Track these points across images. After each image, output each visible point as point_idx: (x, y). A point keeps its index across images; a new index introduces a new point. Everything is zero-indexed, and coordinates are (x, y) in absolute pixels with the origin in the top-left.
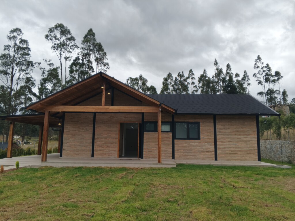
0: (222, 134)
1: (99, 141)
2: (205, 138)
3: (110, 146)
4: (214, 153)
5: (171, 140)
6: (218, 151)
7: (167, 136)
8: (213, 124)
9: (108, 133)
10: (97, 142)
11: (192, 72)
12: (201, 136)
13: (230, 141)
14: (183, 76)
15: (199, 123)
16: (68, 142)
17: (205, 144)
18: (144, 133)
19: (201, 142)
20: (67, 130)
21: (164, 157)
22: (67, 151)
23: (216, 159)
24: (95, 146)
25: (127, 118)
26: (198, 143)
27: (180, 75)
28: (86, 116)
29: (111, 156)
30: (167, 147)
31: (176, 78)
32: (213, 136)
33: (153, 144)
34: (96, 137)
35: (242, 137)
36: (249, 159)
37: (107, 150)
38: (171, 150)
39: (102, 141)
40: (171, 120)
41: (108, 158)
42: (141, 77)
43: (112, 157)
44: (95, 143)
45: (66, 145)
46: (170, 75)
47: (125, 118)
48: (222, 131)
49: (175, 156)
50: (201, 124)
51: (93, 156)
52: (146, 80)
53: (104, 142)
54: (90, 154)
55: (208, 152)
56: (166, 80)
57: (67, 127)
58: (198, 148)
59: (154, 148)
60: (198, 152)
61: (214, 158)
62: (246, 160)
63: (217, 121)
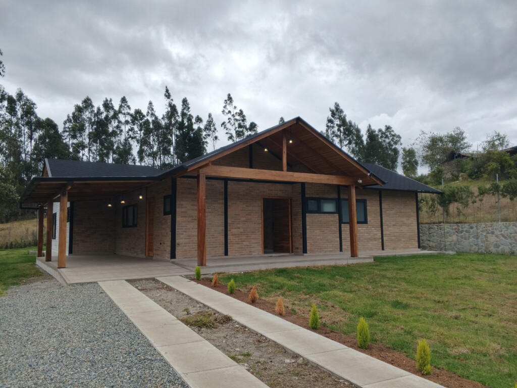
0: (387, 216)
1: (235, 228)
2: (372, 221)
3: (250, 236)
4: (381, 240)
5: (338, 225)
6: (385, 238)
7: (332, 219)
8: (379, 202)
9: (247, 215)
10: (232, 230)
11: (126, 102)
12: (369, 218)
13: (395, 225)
14: (112, 108)
15: (366, 200)
16: (185, 231)
17: (373, 229)
18: (307, 214)
19: (369, 227)
20: (183, 210)
21: (331, 249)
22: (185, 248)
23: (383, 249)
24: (229, 237)
25: (272, 190)
26: (365, 229)
28: (213, 185)
29: (254, 252)
30: (334, 235)
31: (99, 109)
32: (379, 218)
33: (318, 231)
34: (229, 221)
35: (404, 219)
36: (412, 246)
37: (247, 243)
38: (338, 239)
39: (239, 228)
40: (336, 196)
41: (250, 256)
43: (254, 254)
44: (229, 232)
45: (182, 236)
46: (88, 103)
47: (269, 190)
48: (388, 212)
49: (343, 247)
50: (368, 202)
51: (226, 254)
53: (241, 230)
54: (222, 250)
55: (375, 239)
56: (79, 110)
57: (182, 203)
58: (366, 234)
59: (319, 237)
60: (366, 240)
61: (381, 248)
62: (408, 248)
63: (383, 199)
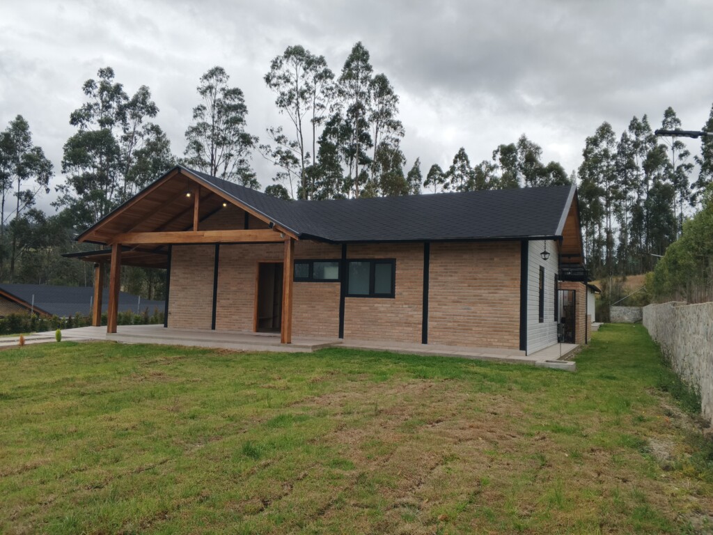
0: (439, 286)
1: (224, 299)
2: (404, 293)
3: (241, 310)
4: (421, 326)
5: (339, 298)
6: (430, 324)
7: (330, 290)
8: (422, 263)
9: (238, 284)
10: (221, 301)
11: (674, 114)
12: (398, 290)
13: (458, 302)
14: (647, 128)
15: (395, 260)
16: (176, 300)
17: (404, 306)
19: (397, 303)
20: (175, 278)
21: (325, 333)
22: (176, 317)
23: (425, 341)
24: (218, 309)
25: (271, 252)
26: (389, 306)
27: (636, 127)
28: (204, 251)
29: (244, 328)
30: (330, 313)
31: (624, 135)
32: (421, 289)
33: (305, 306)
34: (218, 291)
35: (484, 293)
36: (498, 344)
37: (237, 317)
38: (338, 319)
39: (228, 299)
40: (340, 257)
41: (239, 333)
42: (523, 142)
43: (245, 331)
44: (217, 304)
45: (173, 305)
46: (605, 131)
47: (267, 252)
48: (440, 278)
49: (345, 332)
50: (398, 263)
51: (213, 327)
52: (538, 148)
53: (231, 302)
54: (210, 323)
55: (408, 324)
57: (175, 271)
58: (389, 315)
59: (307, 315)
60: (389, 324)
61: (421, 339)
62: (489, 345)
63: (431, 257)
